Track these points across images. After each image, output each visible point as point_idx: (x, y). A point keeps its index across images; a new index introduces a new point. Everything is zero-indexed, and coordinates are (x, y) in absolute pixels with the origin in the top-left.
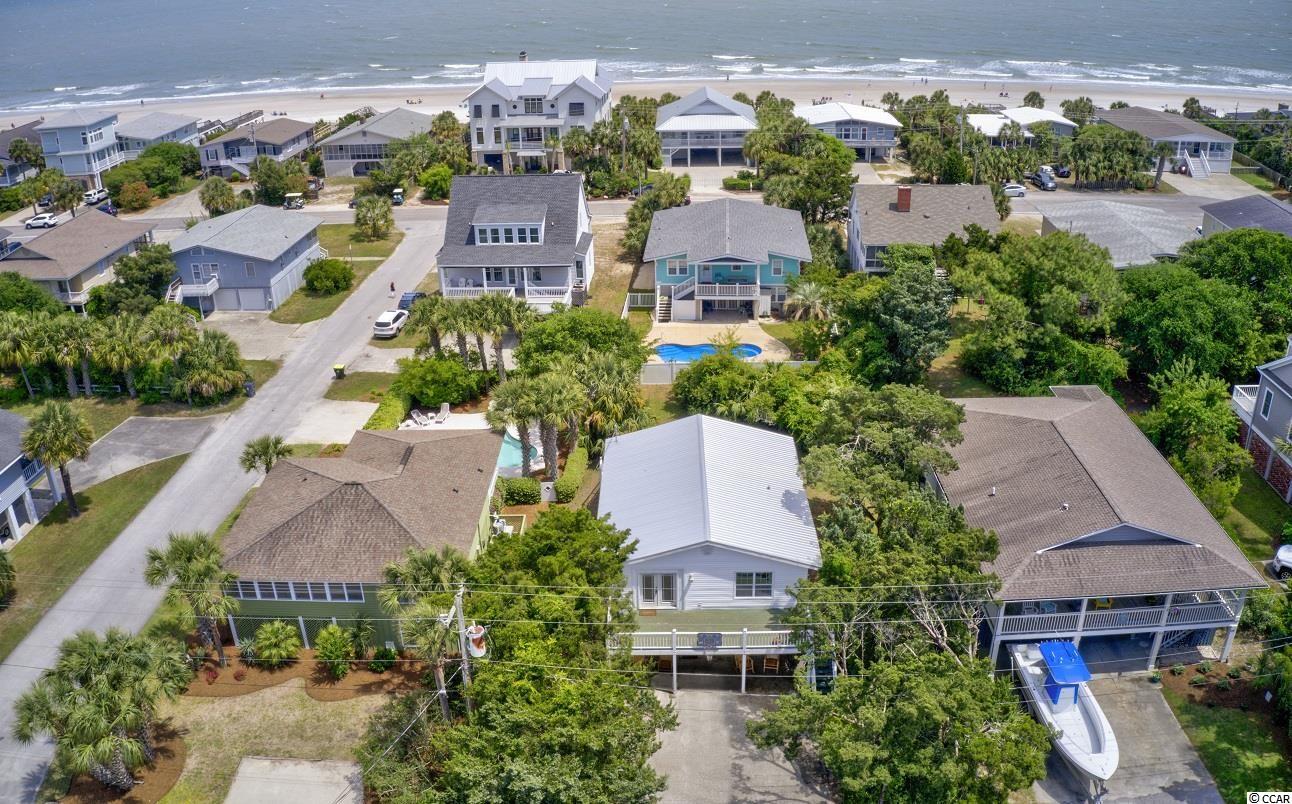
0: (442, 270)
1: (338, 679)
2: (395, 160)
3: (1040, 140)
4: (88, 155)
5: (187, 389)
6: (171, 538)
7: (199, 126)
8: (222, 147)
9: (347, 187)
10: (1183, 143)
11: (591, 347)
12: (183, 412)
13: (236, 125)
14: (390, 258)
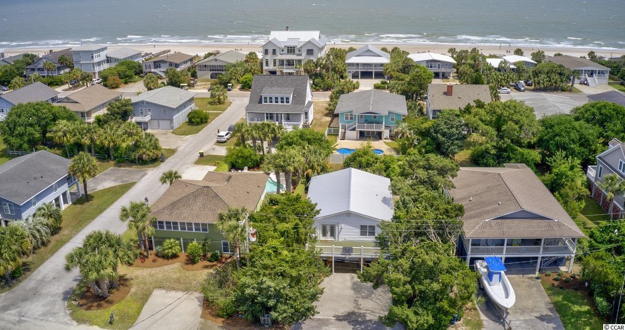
0: (247, 114)
1: (195, 263)
2: (229, 72)
3: (519, 70)
4: (93, 64)
5: (137, 156)
6: (131, 202)
7: (142, 55)
8: (153, 63)
9: (207, 83)
10: (585, 71)
11: (309, 144)
12: (134, 167)
13: (159, 55)
14: (225, 112)
